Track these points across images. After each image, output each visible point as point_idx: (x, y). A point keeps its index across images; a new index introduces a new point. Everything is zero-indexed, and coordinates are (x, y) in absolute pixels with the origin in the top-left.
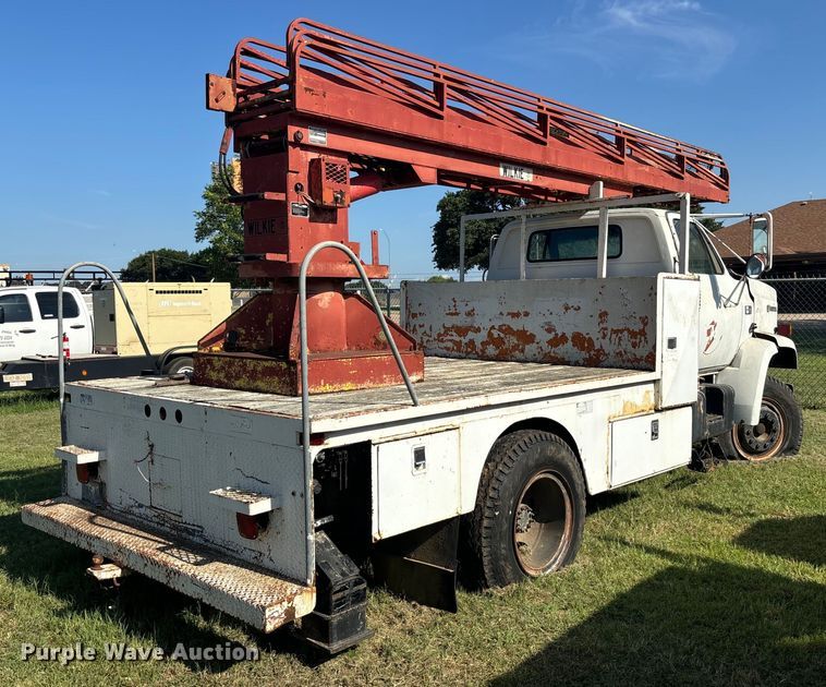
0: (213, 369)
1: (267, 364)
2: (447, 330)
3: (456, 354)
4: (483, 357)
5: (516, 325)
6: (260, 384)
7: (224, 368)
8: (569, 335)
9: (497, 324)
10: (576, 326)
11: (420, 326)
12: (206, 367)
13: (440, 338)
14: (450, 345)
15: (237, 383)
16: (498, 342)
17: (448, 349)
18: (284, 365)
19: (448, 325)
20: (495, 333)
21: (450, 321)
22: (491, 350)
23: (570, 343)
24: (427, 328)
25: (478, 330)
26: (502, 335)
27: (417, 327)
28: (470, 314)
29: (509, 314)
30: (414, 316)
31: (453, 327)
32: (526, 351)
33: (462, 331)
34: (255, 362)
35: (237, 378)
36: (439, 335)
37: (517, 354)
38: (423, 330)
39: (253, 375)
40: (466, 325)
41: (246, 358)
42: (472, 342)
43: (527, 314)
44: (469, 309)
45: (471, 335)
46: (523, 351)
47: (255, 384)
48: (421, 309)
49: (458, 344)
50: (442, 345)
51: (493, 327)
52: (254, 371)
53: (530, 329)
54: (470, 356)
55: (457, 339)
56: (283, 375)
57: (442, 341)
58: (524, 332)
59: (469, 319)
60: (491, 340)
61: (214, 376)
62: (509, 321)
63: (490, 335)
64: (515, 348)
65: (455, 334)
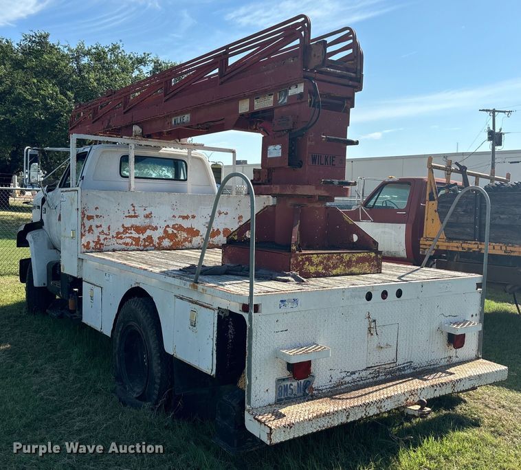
0: (312, 264)
1: (360, 255)
2: (126, 229)
3: (135, 247)
4: (159, 248)
5: (186, 224)
6: (354, 269)
7: (323, 262)
8: (221, 230)
9: (171, 223)
10: (225, 224)
11: (97, 227)
12: (304, 264)
13: (118, 236)
14: (129, 241)
15: (334, 272)
16: (172, 237)
17: (127, 244)
18: (373, 255)
19: (128, 225)
20: (170, 231)
21: (129, 223)
22: (166, 243)
23: (222, 234)
24: (105, 228)
25: (156, 228)
26: (175, 231)
27: (94, 228)
28: (148, 216)
29: (180, 217)
30: (90, 218)
31: (132, 226)
32: (193, 242)
33: (140, 230)
34: (350, 255)
35: (334, 268)
36: (118, 233)
37: (187, 244)
38: (100, 230)
39: (349, 264)
40: (144, 225)
41: (343, 253)
42: (150, 238)
43: (193, 217)
44: (147, 212)
45: (149, 232)
46: (191, 242)
47: (350, 270)
48: (98, 212)
49: (137, 240)
50: (121, 241)
51: (168, 226)
52: (350, 261)
53: (196, 227)
54: (148, 248)
55: (136, 235)
56: (372, 261)
57: (121, 238)
58: (192, 229)
59: (147, 220)
60: (167, 235)
61: (312, 269)
62: (180, 221)
63: (166, 232)
64: (186, 240)
65: (133, 231)
